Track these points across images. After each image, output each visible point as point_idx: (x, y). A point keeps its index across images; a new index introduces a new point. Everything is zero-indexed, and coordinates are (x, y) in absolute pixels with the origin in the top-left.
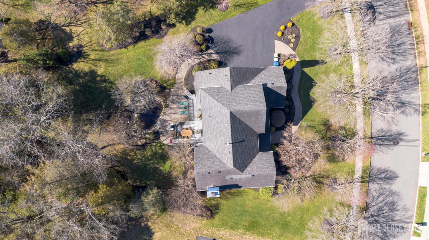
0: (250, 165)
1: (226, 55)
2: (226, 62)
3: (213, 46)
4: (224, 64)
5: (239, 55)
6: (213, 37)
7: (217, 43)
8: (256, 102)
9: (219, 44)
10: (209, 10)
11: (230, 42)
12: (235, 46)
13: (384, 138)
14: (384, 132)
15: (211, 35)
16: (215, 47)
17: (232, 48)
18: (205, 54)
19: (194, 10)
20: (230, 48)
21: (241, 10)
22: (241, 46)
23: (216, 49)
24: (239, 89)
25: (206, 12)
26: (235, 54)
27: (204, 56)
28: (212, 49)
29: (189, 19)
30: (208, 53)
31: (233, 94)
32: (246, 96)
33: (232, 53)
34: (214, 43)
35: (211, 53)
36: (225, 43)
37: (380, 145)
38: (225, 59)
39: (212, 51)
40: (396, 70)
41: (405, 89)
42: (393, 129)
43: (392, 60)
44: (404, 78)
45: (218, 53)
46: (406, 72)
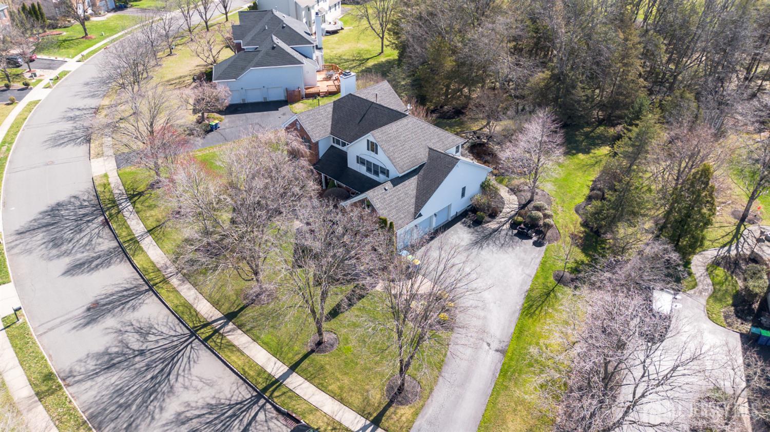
1: (482, 235)
2: (472, 230)
3: (510, 233)
4: (472, 225)
6: (524, 241)
7: (511, 239)
9: (507, 240)
10: (576, 264)
11: (498, 250)
12: (486, 250)
13: (123, 301)
14: (129, 308)
15: (531, 241)
16: (507, 233)
17: (485, 245)
18: (507, 221)
19: (590, 253)
20: (488, 245)
21: (537, 290)
24: (422, 156)
25: (575, 259)
26: (474, 242)
27: (506, 219)
28: (508, 230)
29: (580, 241)
30: (505, 223)
32: (407, 146)
33: (478, 242)
35: (503, 225)
36: (502, 245)
37: (126, 290)
38: (477, 231)
39: (504, 227)
40: (162, 409)
41: (119, 392)
42: (111, 321)
43: (186, 417)
44: (134, 407)
45: (495, 231)
46: (134, 421)
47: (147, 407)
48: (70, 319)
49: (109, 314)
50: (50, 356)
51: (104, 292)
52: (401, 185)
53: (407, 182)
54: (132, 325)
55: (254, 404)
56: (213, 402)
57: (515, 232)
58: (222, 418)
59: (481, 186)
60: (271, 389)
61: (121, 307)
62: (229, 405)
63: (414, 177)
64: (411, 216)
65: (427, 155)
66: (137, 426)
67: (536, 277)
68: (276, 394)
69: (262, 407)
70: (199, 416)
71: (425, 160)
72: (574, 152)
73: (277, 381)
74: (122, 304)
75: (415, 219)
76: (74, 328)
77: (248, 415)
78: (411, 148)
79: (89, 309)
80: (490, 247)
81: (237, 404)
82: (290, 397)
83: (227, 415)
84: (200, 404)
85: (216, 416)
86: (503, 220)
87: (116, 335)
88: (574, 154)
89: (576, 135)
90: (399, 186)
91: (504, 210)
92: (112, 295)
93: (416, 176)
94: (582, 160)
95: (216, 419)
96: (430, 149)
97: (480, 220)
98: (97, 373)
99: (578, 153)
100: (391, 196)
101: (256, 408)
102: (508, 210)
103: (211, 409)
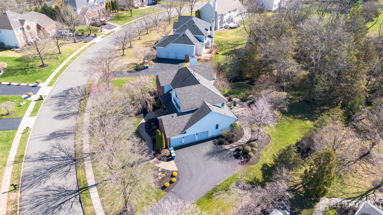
0: (175, 75)
1: (218, 150)
2: (215, 146)
3: (232, 153)
4: (217, 144)
5: (207, 153)
6: (236, 159)
7: (230, 157)
8: (184, 93)
9: (228, 156)
10: (253, 180)
11: (219, 160)
12: (214, 158)
14: (63, 138)
15: (240, 161)
16: (230, 153)
17: (215, 156)
18: (236, 147)
19: (267, 177)
20: (217, 156)
21: (222, 187)
22: (208, 159)
23: (229, 152)
24: (199, 105)
25: (255, 178)
26: (211, 153)
27: (236, 146)
28: (232, 152)
29: (266, 169)
30: (234, 148)
31: (202, 98)
32: (192, 98)
33: (213, 153)
34: (234, 156)
35: (232, 148)
36: (223, 158)
38: (217, 147)
39: (232, 150)
40: (45, 182)
41: (38, 170)
42: (54, 142)
43: (50, 189)
44: (37, 178)
45: (226, 150)
46: (34, 183)
47: (41, 180)
48: (43, 136)
49: (55, 139)
50: (28, 149)
51: (60, 129)
52: (181, 116)
53: (185, 116)
54: (59, 145)
55: (74, 193)
56: (62, 187)
57: (235, 153)
58: (60, 194)
59: (230, 126)
60: (83, 190)
61: (61, 137)
62: (66, 190)
63: (191, 114)
64: (180, 132)
65: (201, 105)
66: (33, 186)
67: (227, 180)
68: (83, 192)
69: (76, 196)
70: (53, 190)
71: (199, 107)
72: (306, 118)
73: (88, 187)
74: (62, 136)
75: (181, 134)
76: (42, 140)
77: (69, 197)
78: (194, 100)
79: (51, 134)
80: (217, 157)
81: (69, 191)
82: (87, 196)
83: (62, 194)
84: (57, 186)
85: (58, 193)
86: (234, 145)
87: (52, 147)
88: (305, 120)
89: (316, 109)
90: (180, 116)
91: (239, 141)
92: (62, 131)
93: (192, 114)
94: (307, 125)
95: (58, 194)
96: (204, 102)
97: (223, 142)
98: (36, 160)
99: (308, 120)
100: (174, 120)
101: (74, 195)
102: (242, 141)
103: (59, 189)
